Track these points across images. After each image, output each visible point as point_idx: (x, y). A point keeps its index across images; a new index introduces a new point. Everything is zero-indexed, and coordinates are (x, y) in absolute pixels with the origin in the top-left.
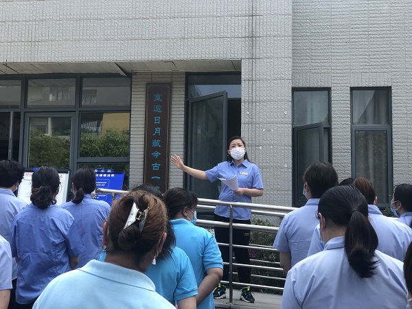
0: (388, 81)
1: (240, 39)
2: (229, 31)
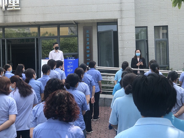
0: (167, 24)
1: (117, 11)
2: (113, 9)
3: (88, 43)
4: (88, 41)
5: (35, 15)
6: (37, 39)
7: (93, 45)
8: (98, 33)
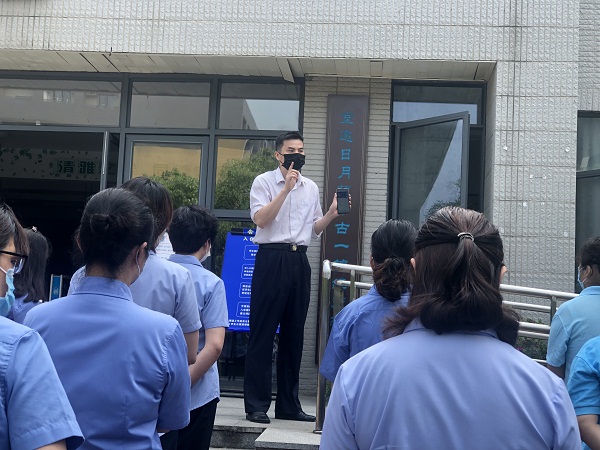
1: (495, 29)
2: (478, 15)
3: (346, 171)
4: (346, 163)
5: (110, 21)
6: (115, 140)
7: (368, 181)
8: (393, 128)
